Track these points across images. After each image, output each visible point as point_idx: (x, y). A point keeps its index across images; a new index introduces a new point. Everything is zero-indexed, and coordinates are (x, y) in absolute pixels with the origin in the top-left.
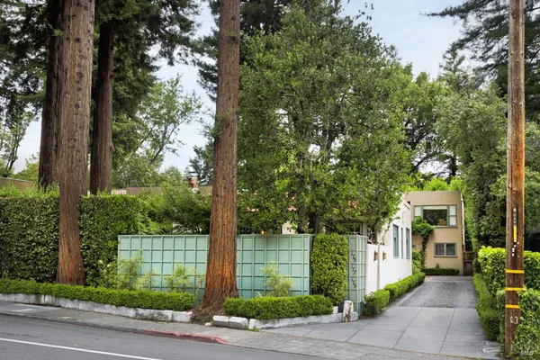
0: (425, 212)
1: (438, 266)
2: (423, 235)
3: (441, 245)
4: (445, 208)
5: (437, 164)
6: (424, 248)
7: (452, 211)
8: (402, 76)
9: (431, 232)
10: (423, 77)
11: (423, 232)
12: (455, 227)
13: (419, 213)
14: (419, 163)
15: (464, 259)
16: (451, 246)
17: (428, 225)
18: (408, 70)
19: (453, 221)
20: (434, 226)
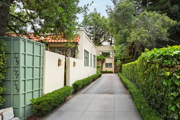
0: (103, 53)
1: (106, 70)
2: (102, 60)
3: (108, 64)
4: (109, 52)
5: (107, 42)
6: (102, 65)
7: (111, 53)
8: (97, 16)
9: (104, 59)
10: (103, 17)
11: (102, 59)
12: (112, 58)
13: (101, 53)
14: (102, 42)
15: (114, 68)
16: (111, 64)
17: (104, 57)
18: (99, 15)
19: (111, 56)
20: (105, 58)
